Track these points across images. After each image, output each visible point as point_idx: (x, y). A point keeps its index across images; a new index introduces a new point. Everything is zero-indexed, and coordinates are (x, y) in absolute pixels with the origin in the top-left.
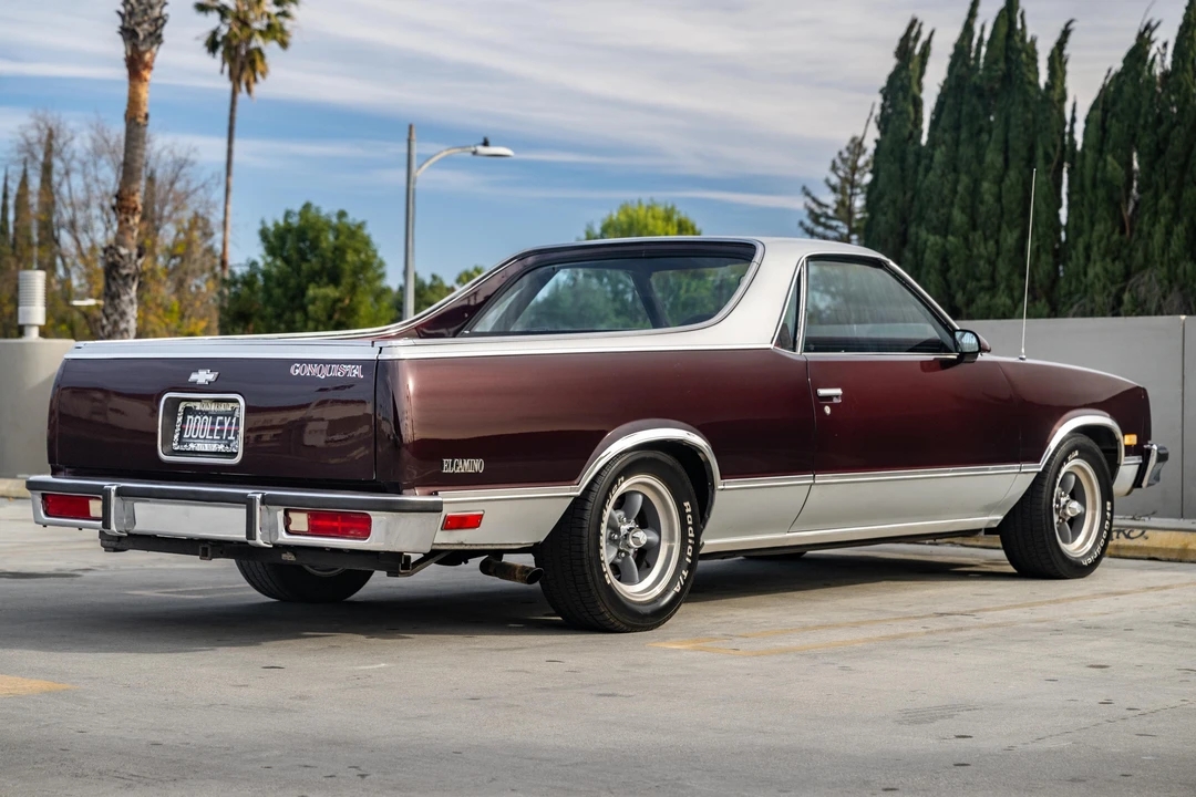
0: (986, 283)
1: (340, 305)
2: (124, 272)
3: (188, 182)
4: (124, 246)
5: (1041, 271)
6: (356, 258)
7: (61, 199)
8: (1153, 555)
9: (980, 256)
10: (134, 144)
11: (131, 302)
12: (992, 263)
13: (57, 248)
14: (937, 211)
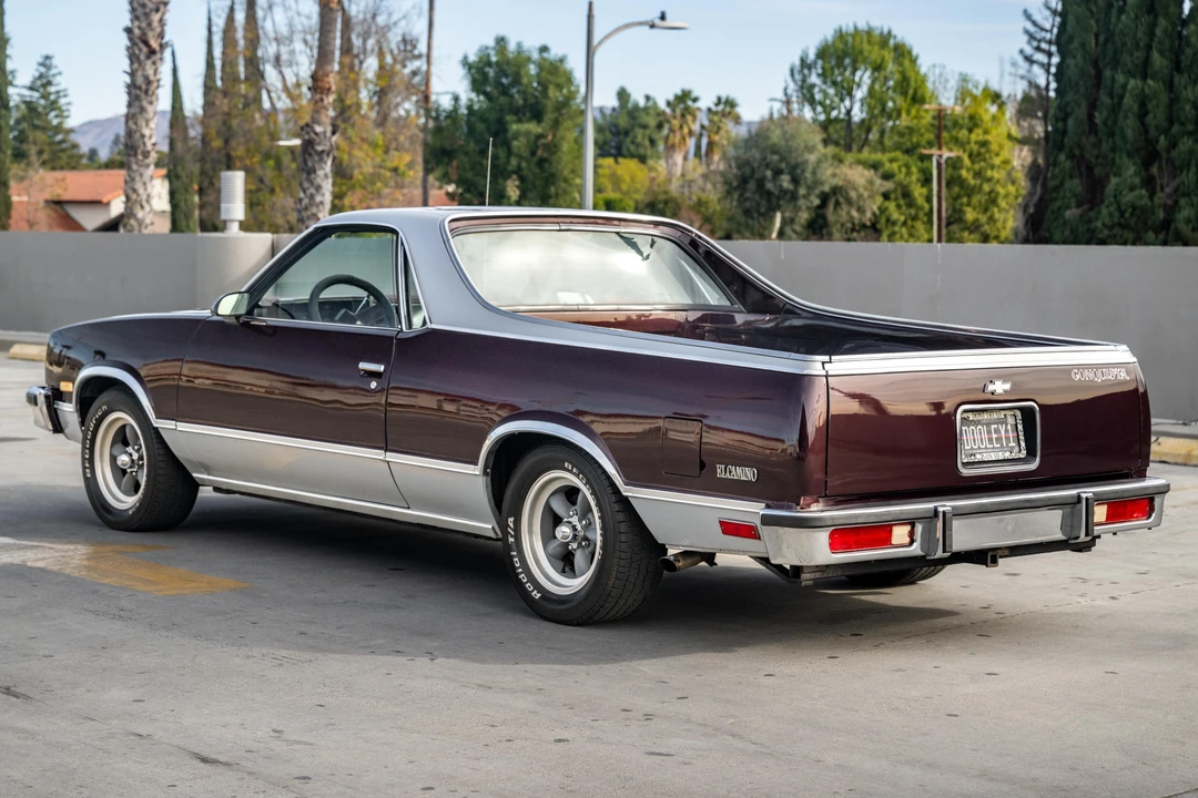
1: (543, 141)
2: (319, 148)
3: (390, 15)
4: (319, 124)
6: (558, 94)
7: (265, 34)
8: (1163, 459)
9: (1186, 100)
10: (328, 28)
11: (326, 176)
13: (262, 83)
14: (1131, 54)
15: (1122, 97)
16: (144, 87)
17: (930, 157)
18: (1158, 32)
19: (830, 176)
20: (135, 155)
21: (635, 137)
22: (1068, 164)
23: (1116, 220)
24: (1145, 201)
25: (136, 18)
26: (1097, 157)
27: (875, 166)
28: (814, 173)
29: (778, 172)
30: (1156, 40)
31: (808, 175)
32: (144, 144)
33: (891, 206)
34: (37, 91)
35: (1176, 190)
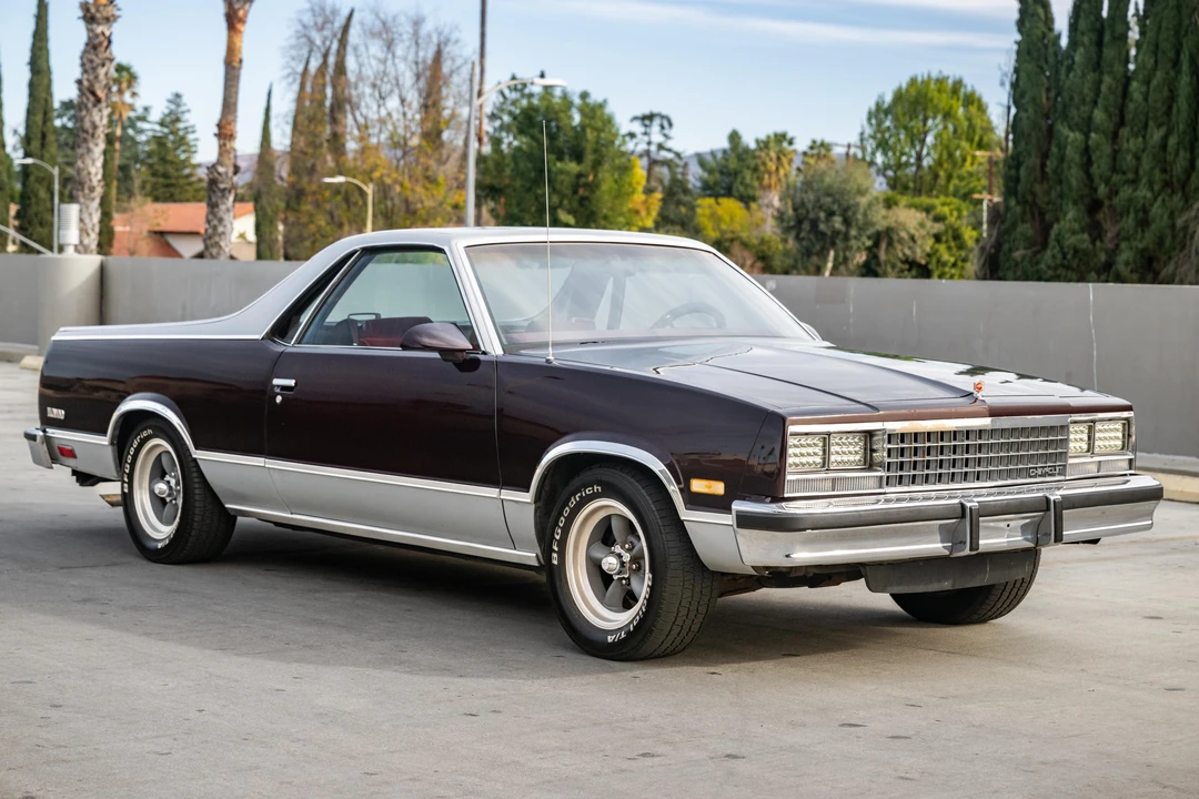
0: (1131, 176)
1: (583, 180)
2: (222, 186)
3: (453, 60)
4: (223, 165)
5: (1179, 166)
9: (1128, 151)
12: (1137, 158)
14: (1078, 109)
15: (1065, 148)
16: (91, 131)
17: (980, 202)
18: (1104, 88)
19: (881, 218)
20: (83, 190)
21: (744, 178)
22: (1018, 209)
23: (1058, 262)
24: (1087, 245)
25: (85, 71)
26: (1048, 203)
27: (928, 210)
28: (865, 215)
29: (831, 214)
30: (1102, 96)
31: (860, 217)
32: (90, 180)
33: (942, 248)
34: (167, 127)
35: (1118, 235)
